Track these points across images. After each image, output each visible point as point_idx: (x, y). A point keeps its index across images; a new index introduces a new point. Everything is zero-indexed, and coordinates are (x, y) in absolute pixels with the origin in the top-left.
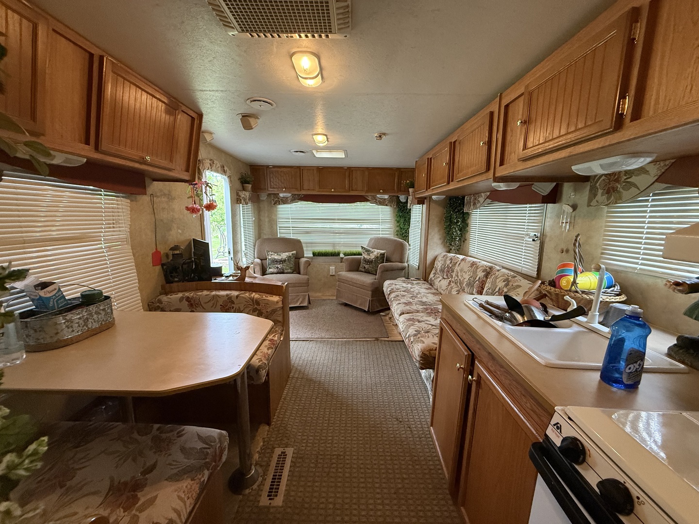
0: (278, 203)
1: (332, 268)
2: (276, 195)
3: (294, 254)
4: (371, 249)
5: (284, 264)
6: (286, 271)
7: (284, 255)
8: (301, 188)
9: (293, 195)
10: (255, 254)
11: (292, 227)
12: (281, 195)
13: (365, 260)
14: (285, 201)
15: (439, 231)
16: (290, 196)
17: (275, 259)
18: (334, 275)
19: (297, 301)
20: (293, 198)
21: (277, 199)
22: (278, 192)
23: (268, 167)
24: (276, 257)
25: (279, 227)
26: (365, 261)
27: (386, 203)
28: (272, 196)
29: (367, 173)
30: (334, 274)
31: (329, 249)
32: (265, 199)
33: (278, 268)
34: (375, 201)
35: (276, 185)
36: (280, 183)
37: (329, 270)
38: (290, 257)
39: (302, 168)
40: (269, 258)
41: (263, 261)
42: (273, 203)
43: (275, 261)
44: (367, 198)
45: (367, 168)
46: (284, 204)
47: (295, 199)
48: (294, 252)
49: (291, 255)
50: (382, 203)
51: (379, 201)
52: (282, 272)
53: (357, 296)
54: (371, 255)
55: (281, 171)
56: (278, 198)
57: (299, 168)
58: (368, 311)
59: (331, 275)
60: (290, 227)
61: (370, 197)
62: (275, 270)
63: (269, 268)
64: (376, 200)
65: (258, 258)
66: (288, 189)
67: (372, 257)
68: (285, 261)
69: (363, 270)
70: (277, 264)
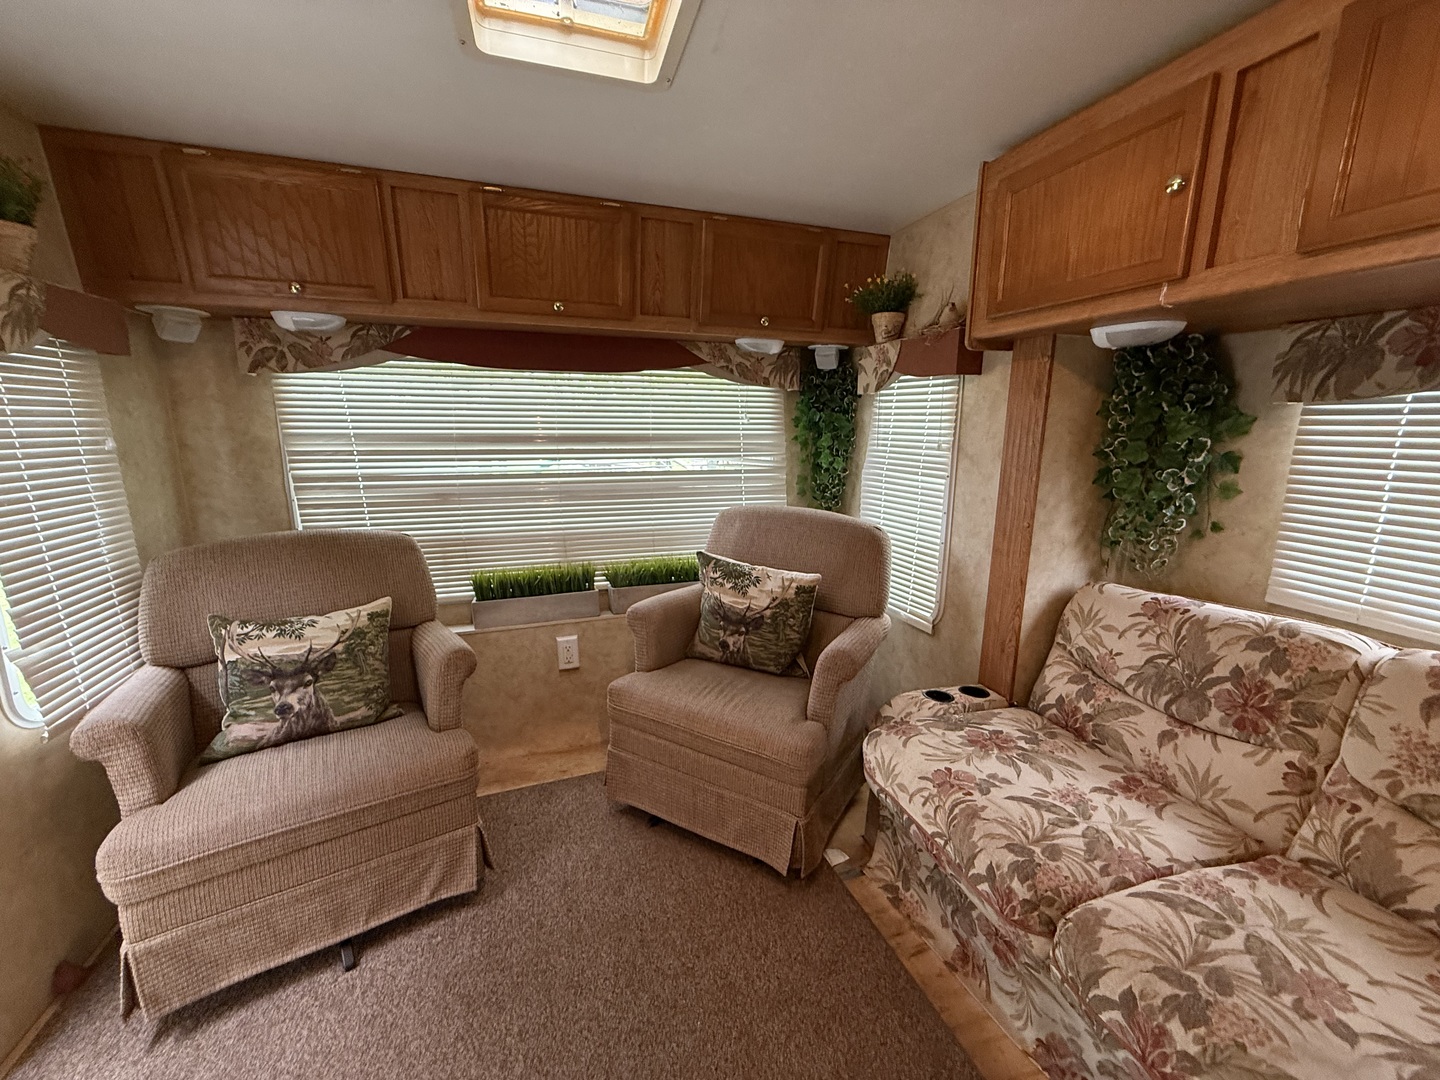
0: (273, 363)
1: (567, 640)
2: (259, 319)
3: (383, 614)
4: (746, 566)
5: (327, 683)
6: (339, 720)
7: (324, 631)
8: (396, 290)
9: (357, 326)
10: (141, 636)
11: (366, 478)
12: (286, 320)
13: (721, 613)
14: (313, 354)
15: (1073, 489)
16: (339, 331)
17: (266, 661)
18: (576, 669)
19: (416, 886)
20: (357, 343)
21: (266, 343)
22: (262, 303)
23: (173, 150)
24: (274, 647)
25: (296, 479)
26: (725, 618)
27: (766, 374)
28: (237, 325)
29: (705, 238)
30: (576, 664)
31: (544, 561)
32: (192, 339)
33: (284, 710)
34: (723, 363)
35: (245, 263)
36: (267, 250)
37: (553, 652)
38: (359, 633)
39: (388, 182)
40: (230, 657)
41: (195, 674)
42: (245, 361)
43: (268, 675)
44: (695, 352)
45: (709, 215)
46: (311, 366)
47: (368, 349)
48: (383, 603)
49: (364, 621)
50: (747, 372)
51: (739, 365)
52: (312, 729)
53: (721, 797)
54: (752, 591)
55: (266, 185)
56: (277, 340)
57: (372, 176)
58: (794, 872)
59: (561, 671)
60: (354, 478)
61: (705, 348)
62: (271, 729)
63: (235, 716)
64: (729, 361)
65: (156, 663)
66: (314, 290)
67: (759, 599)
68: (328, 661)
69: (717, 655)
70: (280, 690)
